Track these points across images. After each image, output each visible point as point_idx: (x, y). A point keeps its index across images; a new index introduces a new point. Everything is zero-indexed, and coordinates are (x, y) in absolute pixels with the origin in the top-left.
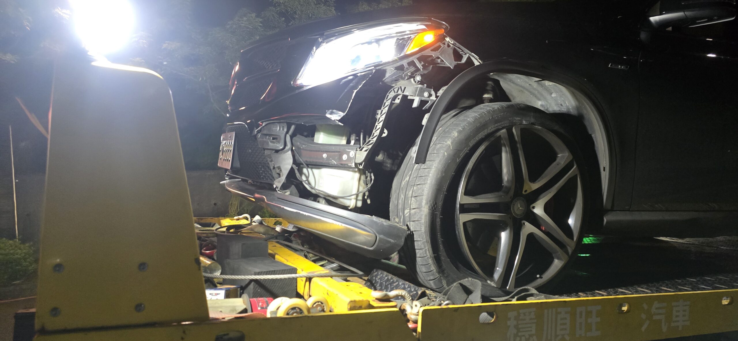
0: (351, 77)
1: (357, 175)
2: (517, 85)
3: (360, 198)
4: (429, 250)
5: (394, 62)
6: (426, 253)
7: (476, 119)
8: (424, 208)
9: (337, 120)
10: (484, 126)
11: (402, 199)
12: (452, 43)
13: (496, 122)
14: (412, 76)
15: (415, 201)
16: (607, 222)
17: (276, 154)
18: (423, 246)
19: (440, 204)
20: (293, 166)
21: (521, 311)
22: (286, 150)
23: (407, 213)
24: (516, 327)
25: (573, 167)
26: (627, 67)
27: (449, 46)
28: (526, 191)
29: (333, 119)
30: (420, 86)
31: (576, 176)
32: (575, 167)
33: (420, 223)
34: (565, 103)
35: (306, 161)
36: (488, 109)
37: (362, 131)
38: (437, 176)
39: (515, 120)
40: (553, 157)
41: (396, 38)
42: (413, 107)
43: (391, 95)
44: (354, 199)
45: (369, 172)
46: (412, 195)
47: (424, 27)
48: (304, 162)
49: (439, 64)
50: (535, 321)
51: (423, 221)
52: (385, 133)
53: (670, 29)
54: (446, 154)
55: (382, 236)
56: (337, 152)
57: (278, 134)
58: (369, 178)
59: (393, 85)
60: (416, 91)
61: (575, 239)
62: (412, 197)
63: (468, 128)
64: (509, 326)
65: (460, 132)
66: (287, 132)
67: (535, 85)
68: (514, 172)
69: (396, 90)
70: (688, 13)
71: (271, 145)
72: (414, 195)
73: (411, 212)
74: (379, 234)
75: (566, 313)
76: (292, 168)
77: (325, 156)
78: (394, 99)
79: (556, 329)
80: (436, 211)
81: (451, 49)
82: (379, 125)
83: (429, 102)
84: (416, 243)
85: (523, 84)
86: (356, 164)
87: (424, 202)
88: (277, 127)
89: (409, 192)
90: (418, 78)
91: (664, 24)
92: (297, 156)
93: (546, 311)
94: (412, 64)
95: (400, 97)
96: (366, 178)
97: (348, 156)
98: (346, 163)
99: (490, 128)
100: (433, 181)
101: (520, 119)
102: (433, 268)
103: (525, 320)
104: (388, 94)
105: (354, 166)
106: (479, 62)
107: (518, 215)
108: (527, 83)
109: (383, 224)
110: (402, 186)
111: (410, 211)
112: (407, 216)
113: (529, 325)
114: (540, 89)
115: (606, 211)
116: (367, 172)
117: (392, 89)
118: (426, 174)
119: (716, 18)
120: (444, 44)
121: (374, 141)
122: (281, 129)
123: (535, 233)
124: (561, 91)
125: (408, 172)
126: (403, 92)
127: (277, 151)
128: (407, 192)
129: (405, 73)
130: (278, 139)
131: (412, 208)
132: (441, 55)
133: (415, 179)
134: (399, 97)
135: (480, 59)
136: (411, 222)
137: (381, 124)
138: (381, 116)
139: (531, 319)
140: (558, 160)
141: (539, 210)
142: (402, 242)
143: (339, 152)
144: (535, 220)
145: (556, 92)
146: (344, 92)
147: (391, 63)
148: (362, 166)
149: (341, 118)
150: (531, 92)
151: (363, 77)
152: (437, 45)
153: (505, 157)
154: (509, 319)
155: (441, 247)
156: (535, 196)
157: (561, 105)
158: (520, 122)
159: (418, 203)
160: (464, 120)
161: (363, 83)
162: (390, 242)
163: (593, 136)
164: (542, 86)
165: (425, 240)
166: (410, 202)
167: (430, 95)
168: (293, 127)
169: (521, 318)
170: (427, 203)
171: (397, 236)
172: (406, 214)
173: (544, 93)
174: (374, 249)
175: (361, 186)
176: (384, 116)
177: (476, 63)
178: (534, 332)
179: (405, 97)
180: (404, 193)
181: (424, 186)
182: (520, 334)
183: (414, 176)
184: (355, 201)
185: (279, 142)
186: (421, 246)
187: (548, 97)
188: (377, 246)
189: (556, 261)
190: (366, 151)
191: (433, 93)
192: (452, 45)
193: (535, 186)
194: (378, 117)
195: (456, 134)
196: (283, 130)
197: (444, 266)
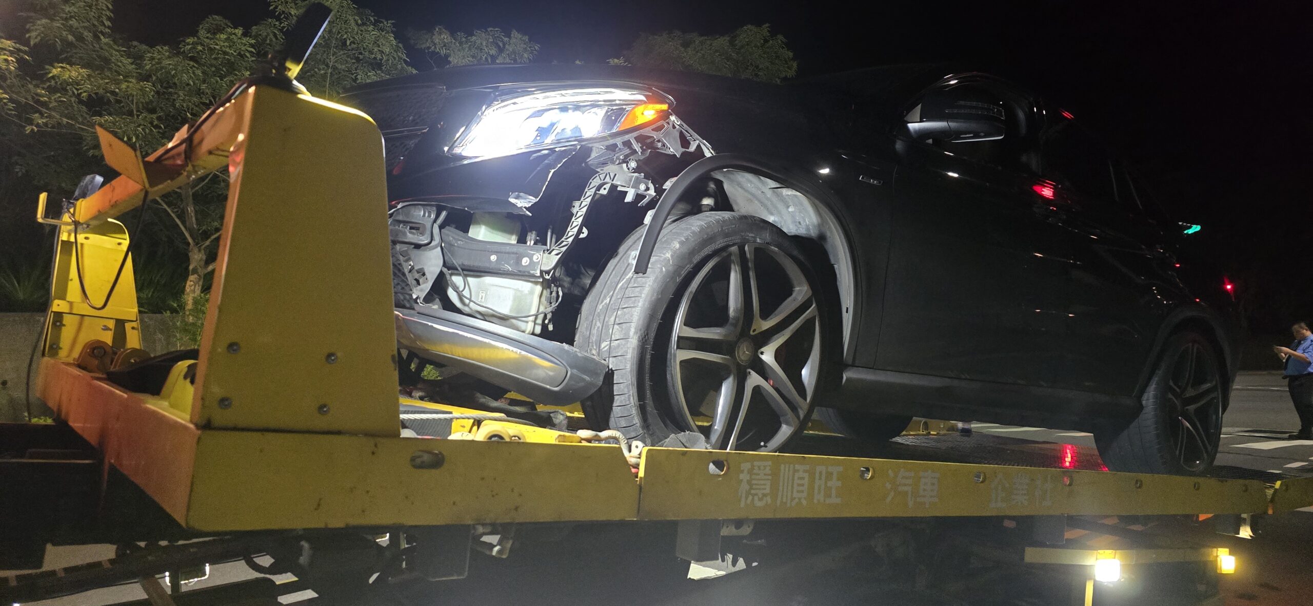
0: (546, 152)
1: (539, 288)
2: (746, 191)
3: (539, 321)
4: (633, 396)
5: (603, 139)
6: (629, 400)
7: (702, 229)
8: (633, 338)
9: (525, 207)
10: (710, 240)
11: (598, 328)
12: (678, 123)
13: (727, 235)
14: (625, 161)
15: (620, 329)
16: (847, 379)
17: (416, 252)
18: (626, 391)
19: (652, 335)
20: (443, 270)
21: (756, 463)
22: (432, 247)
23: (606, 347)
24: (749, 482)
25: (812, 305)
26: (880, 183)
27: (674, 127)
28: (754, 331)
29: (519, 205)
30: (636, 174)
31: (813, 319)
32: (814, 305)
33: (626, 359)
34: (804, 221)
35: (462, 264)
36: (717, 217)
37: (551, 227)
38: (651, 298)
39: (748, 236)
40: (788, 291)
41: (606, 108)
42: (625, 201)
43: (596, 182)
44: (532, 321)
45: (555, 285)
46: (615, 322)
47: (642, 98)
48: (459, 265)
49: (658, 149)
50: (770, 477)
51: (629, 356)
52: (583, 233)
53: (930, 141)
54: (664, 269)
55: (575, 371)
56: (513, 253)
57: (420, 222)
58: (554, 294)
59: (598, 170)
60: (631, 180)
61: (808, 399)
62: (614, 324)
63: (693, 239)
64: (742, 480)
65: (681, 243)
66: (435, 221)
67: (769, 193)
68: (743, 303)
69: (602, 177)
70: (953, 125)
71: (411, 237)
72: (617, 321)
73: (612, 344)
74: (572, 367)
75: (805, 471)
76: (441, 272)
77: (493, 258)
78: (599, 188)
79: (792, 492)
80: (647, 345)
81: (677, 131)
82: (577, 222)
83: (646, 197)
84: (615, 387)
85: (754, 190)
86: (541, 272)
87: (633, 330)
88: (420, 211)
89: (610, 318)
90: (633, 164)
91: (924, 134)
92: (449, 255)
93: (783, 466)
94: (627, 144)
95: (607, 186)
96: (551, 293)
97: (531, 259)
98: (527, 269)
99: (718, 242)
100: (647, 304)
101: (753, 235)
102: (637, 420)
103: (759, 474)
104: (591, 181)
105: (538, 274)
106: (711, 153)
107: (742, 361)
108: (760, 189)
109: (577, 355)
110: (599, 311)
111: (610, 343)
112: (605, 351)
113: (762, 482)
114: (774, 199)
115: (845, 366)
116: (553, 285)
117: (597, 175)
118: (637, 294)
119: (982, 134)
120: (668, 124)
121: (570, 243)
122: (427, 215)
123: (763, 387)
124: (801, 204)
125: (608, 293)
126: (613, 181)
127: (418, 246)
128: (607, 319)
129: (616, 155)
130: (421, 229)
131: (613, 338)
132: (664, 137)
133: (620, 300)
134: (605, 186)
135: (712, 149)
136: (610, 359)
137: (580, 220)
138: (580, 209)
139: (765, 475)
140: (794, 295)
141: (768, 356)
142: (600, 381)
143: (516, 253)
144: (762, 369)
145: (795, 205)
146: (536, 171)
147: (598, 141)
148: (548, 275)
149: (532, 205)
150: (762, 203)
151: (563, 154)
152: (659, 123)
153: (734, 278)
154: (742, 472)
155: (648, 393)
156: (764, 338)
157: (800, 223)
158: (753, 239)
159: (623, 332)
160: (687, 229)
161: (564, 161)
162: (584, 380)
163: (836, 266)
164: (779, 196)
165: (630, 382)
166: (611, 331)
167: (648, 189)
168: (444, 214)
169: (755, 471)
170: (636, 333)
171: (593, 373)
172: (604, 348)
173: (779, 206)
174: (561, 389)
175: (542, 304)
176: (585, 209)
177: (708, 154)
178: (768, 491)
179: (614, 187)
180: (602, 321)
181: (634, 309)
182: (753, 492)
183: (618, 297)
184: (533, 324)
185: (422, 234)
186: (623, 390)
187: (784, 211)
188: (566, 384)
189: (784, 427)
190: (557, 254)
191: (651, 186)
192: (677, 127)
193: (767, 325)
194: (574, 211)
195: (678, 246)
196: (429, 216)
197: (650, 420)
